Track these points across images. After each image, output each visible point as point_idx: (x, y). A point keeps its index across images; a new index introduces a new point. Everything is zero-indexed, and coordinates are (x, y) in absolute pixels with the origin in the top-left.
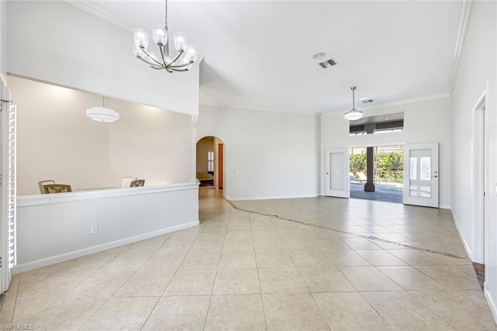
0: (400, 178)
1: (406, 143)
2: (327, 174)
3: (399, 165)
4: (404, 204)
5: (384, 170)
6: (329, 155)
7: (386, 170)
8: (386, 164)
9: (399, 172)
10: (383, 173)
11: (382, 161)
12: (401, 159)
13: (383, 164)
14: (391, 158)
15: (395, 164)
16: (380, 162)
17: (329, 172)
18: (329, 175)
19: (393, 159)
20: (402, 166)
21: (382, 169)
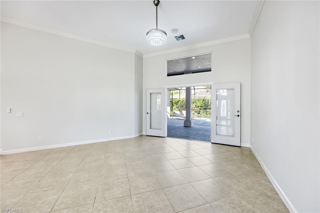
0: (209, 114)
1: (213, 83)
2: (148, 113)
3: (208, 106)
4: (212, 143)
5: (200, 109)
6: (150, 94)
7: (201, 109)
8: (201, 105)
9: (208, 110)
10: (199, 111)
11: (198, 103)
12: (210, 102)
13: (200, 105)
14: (204, 102)
15: (206, 106)
16: (197, 104)
17: (149, 112)
18: (149, 114)
19: (205, 102)
20: (210, 106)
21: (198, 109)
